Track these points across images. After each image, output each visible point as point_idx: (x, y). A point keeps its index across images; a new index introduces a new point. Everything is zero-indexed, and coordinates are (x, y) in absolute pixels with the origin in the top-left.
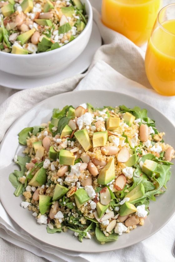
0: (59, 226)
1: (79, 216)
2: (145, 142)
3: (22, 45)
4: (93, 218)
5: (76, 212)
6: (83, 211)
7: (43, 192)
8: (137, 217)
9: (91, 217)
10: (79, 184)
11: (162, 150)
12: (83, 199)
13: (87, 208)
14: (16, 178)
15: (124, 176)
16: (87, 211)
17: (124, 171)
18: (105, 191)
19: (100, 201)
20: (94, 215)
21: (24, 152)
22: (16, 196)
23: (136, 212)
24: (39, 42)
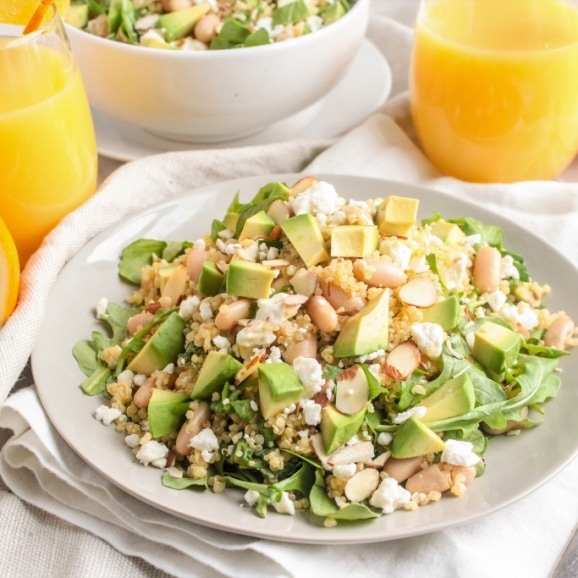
0: (200, 471)
1: (265, 446)
2: (489, 293)
3: (167, 40)
4: (309, 451)
5: (259, 432)
6: (280, 429)
7: (166, 382)
8: (444, 466)
9: (301, 448)
10: (276, 351)
11: (536, 324)
12: (282, 386)
13: (293, 423)
14: (93, 353)
15: (416, 346)
16: (290, 431)
17: (418, 329)
18: (353, 375)
19: (333, 403)
20: (311, 444)
21: (130, 299)
22: (84, 392)
23: (443, 454)
24: (216, 35)
